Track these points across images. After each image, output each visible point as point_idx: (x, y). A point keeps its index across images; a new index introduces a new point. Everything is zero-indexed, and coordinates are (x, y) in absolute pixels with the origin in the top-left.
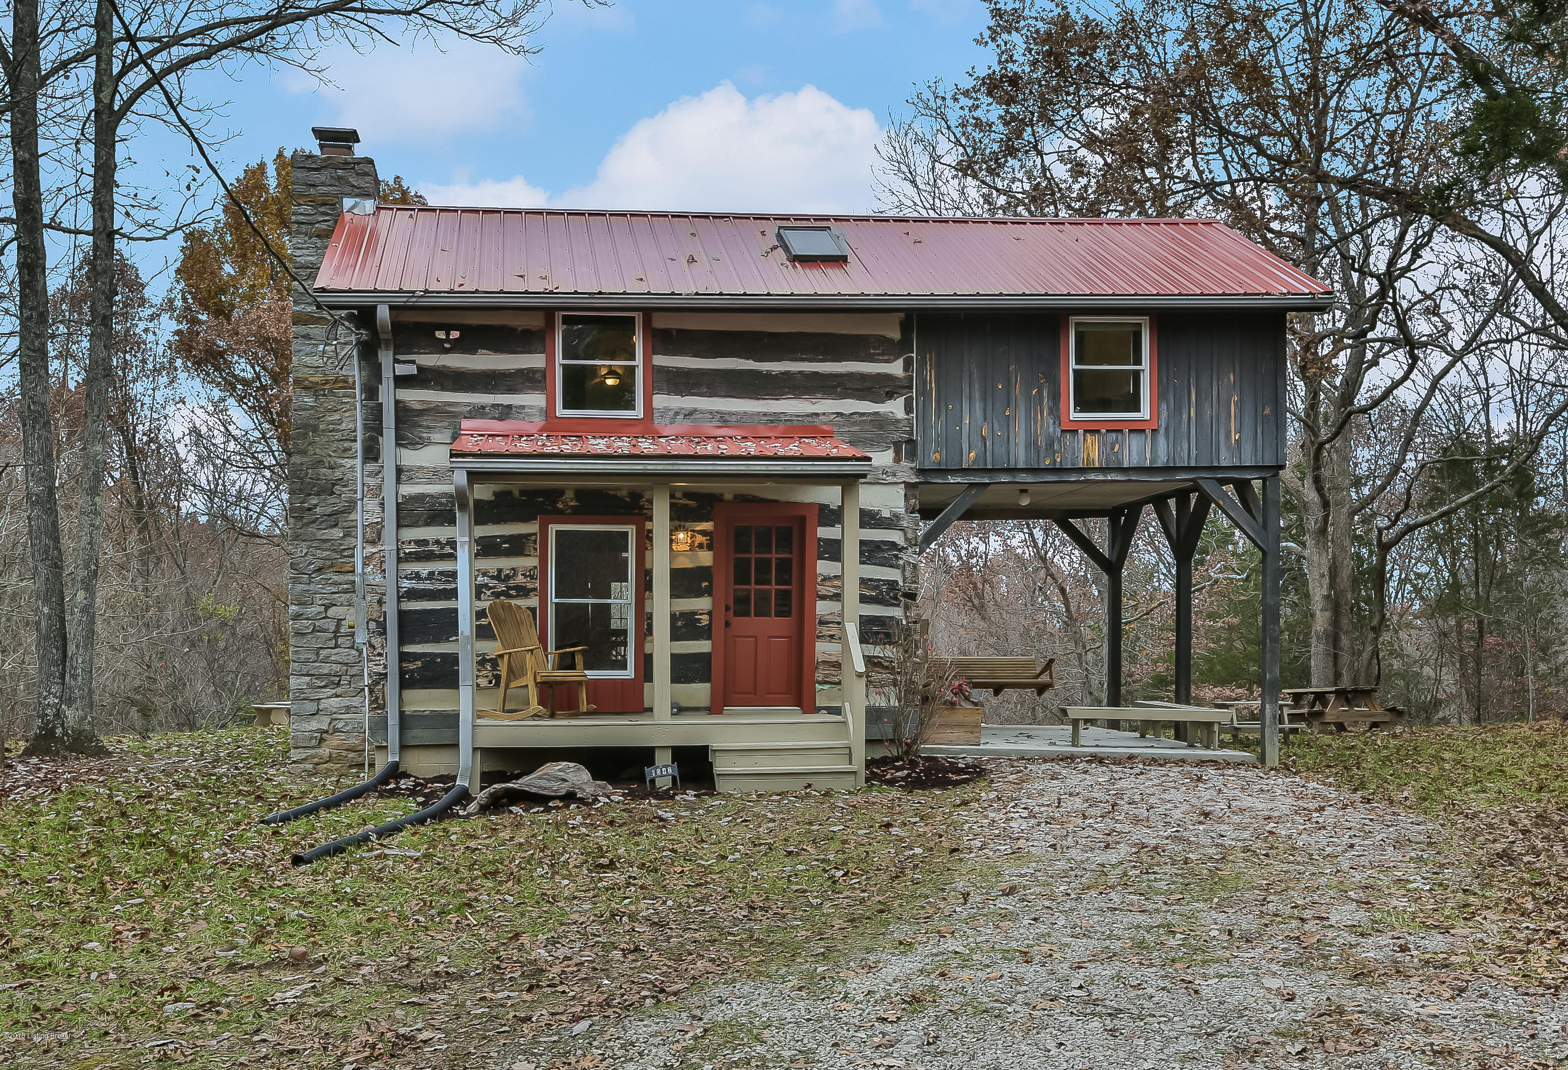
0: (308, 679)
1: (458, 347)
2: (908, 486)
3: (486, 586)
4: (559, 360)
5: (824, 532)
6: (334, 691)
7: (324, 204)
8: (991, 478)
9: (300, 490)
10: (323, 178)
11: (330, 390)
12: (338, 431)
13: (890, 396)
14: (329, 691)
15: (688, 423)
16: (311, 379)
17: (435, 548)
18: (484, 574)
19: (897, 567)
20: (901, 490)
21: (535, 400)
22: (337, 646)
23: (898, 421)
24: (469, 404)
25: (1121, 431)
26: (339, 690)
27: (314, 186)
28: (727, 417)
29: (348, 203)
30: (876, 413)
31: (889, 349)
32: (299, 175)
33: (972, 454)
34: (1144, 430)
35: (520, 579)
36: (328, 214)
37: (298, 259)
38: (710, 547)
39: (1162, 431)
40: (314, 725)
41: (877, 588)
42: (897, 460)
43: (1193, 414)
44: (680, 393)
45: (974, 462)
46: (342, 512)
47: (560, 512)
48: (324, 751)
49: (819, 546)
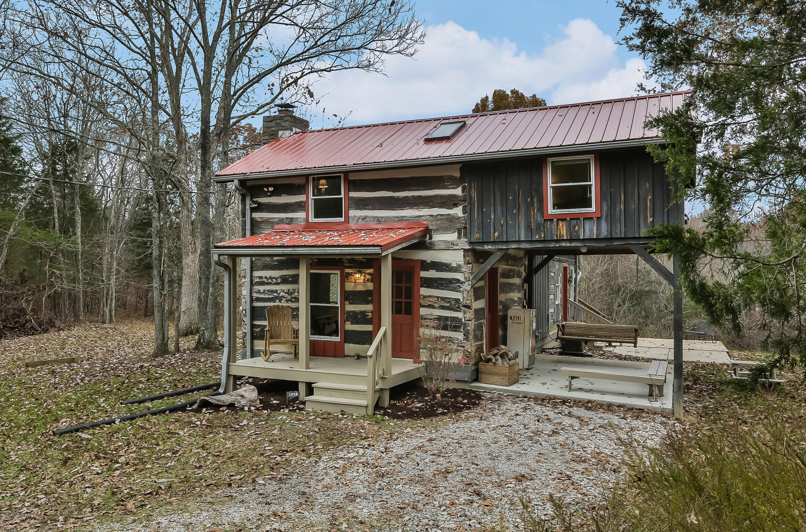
1: (273, 194)
2: (465, 250)
3: (283, 297)
4: (311, 197)
5: (430, 274)
7: (273, 135)
8: (507, 246)
10: (273, 125)
13: (455, 205)
15: (363, 222)
17: (265, 280)
18: (283, 292)
19: (460, 292)
20: (462, 253)
21: (301, 215)
23: (459, 218)
24: (277, 218)
25: (579, 219)
27: (269, 128)
28: (380, 219)
29: (280, 133)
30: (449, 215)
31: (454, 182)
32: (265, 124)
33: (496, 234)
34: (592, 218)
36: (274, 139)
38: (372, 281)
39: (604, 218)
41: (449, 302)
42: (459, 237)
43: (622, 207)
44: (361, 209)
45: (497, 237)
47: (311, 264)
49: (421, 281)
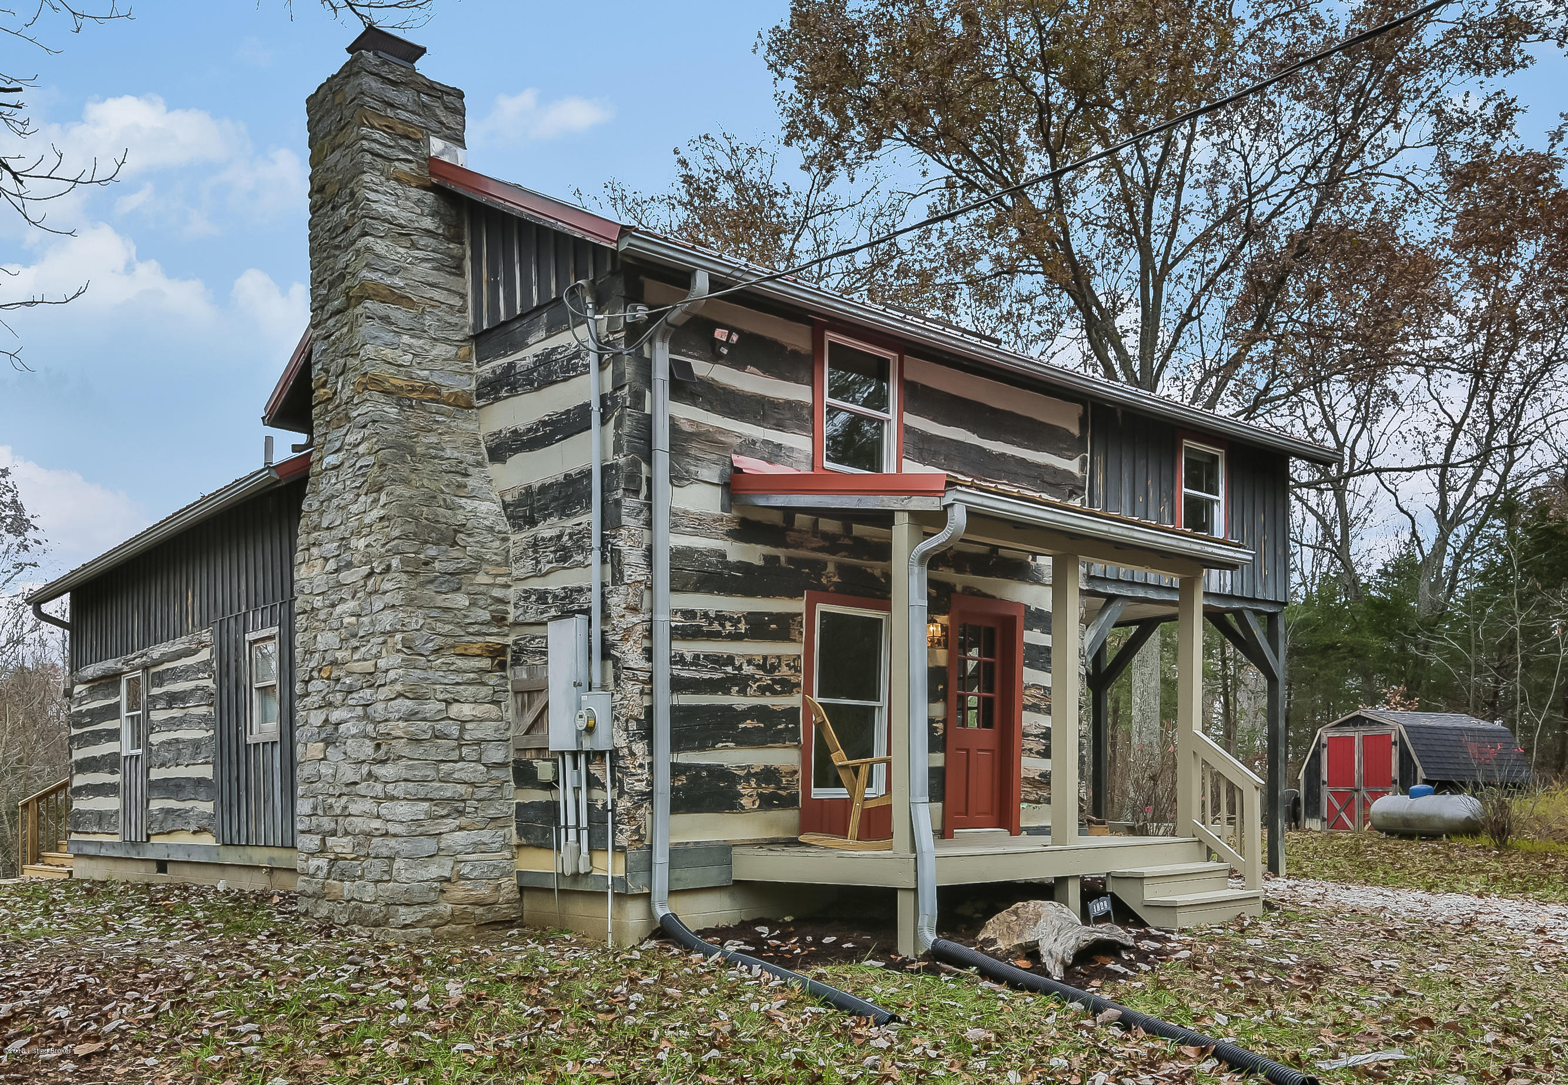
0: (426, 805)
3: (751, 677)
4: (826, 396)
5: (1034, 637)
6: (457, 822)
7: (406, 137)
9: (415, 534)
10: (404, 100)
11: (420, 401)
12: (441, 458)
13: (1071, 495)
14: (452, 823)
16: (392, 381)
17: (703, 623)
18: (750, 662)
21: (802, 443)
22: (462, 759)
24: (739, 435)
26: (463, 821)
27: (392, 105)
31: (1070, 445)
32: (373, 84)
35: (784, 671)
36: (410, 153)
37: (374, 206)
38: (946, 645)
40: (433, 871)
46: (467, 572)
47: (824, 589)
48: (445, 908)
49: (1025, 651)
